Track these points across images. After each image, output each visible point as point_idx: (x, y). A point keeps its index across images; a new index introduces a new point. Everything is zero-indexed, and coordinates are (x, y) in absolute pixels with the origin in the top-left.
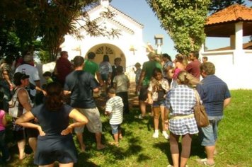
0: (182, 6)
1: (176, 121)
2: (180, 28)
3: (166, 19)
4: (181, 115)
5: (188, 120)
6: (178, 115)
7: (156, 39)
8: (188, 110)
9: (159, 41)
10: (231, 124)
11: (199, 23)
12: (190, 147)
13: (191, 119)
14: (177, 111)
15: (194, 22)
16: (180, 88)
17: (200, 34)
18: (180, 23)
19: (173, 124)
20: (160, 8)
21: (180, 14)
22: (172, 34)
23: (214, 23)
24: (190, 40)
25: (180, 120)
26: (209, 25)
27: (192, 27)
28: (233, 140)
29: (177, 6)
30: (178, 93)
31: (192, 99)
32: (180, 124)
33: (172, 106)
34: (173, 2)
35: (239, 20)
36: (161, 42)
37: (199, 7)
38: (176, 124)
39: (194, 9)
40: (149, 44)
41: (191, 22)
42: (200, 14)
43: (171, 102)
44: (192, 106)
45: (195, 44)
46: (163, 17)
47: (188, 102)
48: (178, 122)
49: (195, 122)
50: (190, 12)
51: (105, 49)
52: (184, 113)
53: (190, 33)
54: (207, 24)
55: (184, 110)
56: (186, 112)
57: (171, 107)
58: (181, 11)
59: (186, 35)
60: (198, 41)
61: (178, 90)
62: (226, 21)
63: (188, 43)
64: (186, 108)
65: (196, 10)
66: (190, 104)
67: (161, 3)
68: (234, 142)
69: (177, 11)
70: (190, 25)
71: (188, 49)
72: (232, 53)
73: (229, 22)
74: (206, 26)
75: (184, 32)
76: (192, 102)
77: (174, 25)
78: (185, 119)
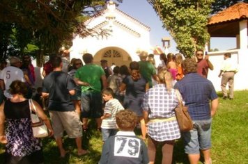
0: (183, 5)
1: (155, 124)
2: (182, 28)
3: (167, 19)
4: (160, 118)
5: (167, 124)
6: (157, 117)
7: (163, 41)
8: (168, 112)
9: (166, 43)
10: (229, 128)
11: (201, 22)
12: (171, 154)
13: (171, 123)
14: (156, 113)
15: (196, 22)
16: (159, 88)
17: (202, 33)
18: (182, 23)
19: (152, 128)
20: (161, 8)
21: (181, 14)
22: (174, 34)
23: (218, 22)
24: (192, 40)
25: (159, 124)
26: (212, 24)
27: (194, 27)
28: (229, 145)
29: (178, 5)
30: (156, 93)
31: (172, 100)
32: (159, 128)
33: (151, 107)
34: (174, 2)
35: (243, 18)
36: (169, 44)
37: (201, 6)
38: (155, 128)
39: (195, 8)
40: (158, 47)
41: (193, 21)
42: (202, 13)
43: (149, 103)
44: (172, 108)
45: (197, 44)
46: (164, 17)
47: (168, 104)
48: (157, 126)
49: (177, 126)
50: (191, 11)
51: (112, 52)
52: (163, 116)
53: (192, 34)
54: (210, 23)
55: (163, 112)
56: (165, 114)
57: (149, 109)
58: (183, 10)
59: (188, 35)
60: (200, 41)
61: (157, 90)
62: (230, 20)
63: (190, 43)
64: (165, 110)
65: (198, 8)
66: (170, 106)
67: (162, 3)
68: (230, 148)
69: (178, 11)
70: (192, 24)
71: (190, 50)
72: (237, 53)
73: (232, 20)
74: (208, 26)
75: (185, 32)
76: (172, 104)
77: (175, 25)
78: (165, 122)
